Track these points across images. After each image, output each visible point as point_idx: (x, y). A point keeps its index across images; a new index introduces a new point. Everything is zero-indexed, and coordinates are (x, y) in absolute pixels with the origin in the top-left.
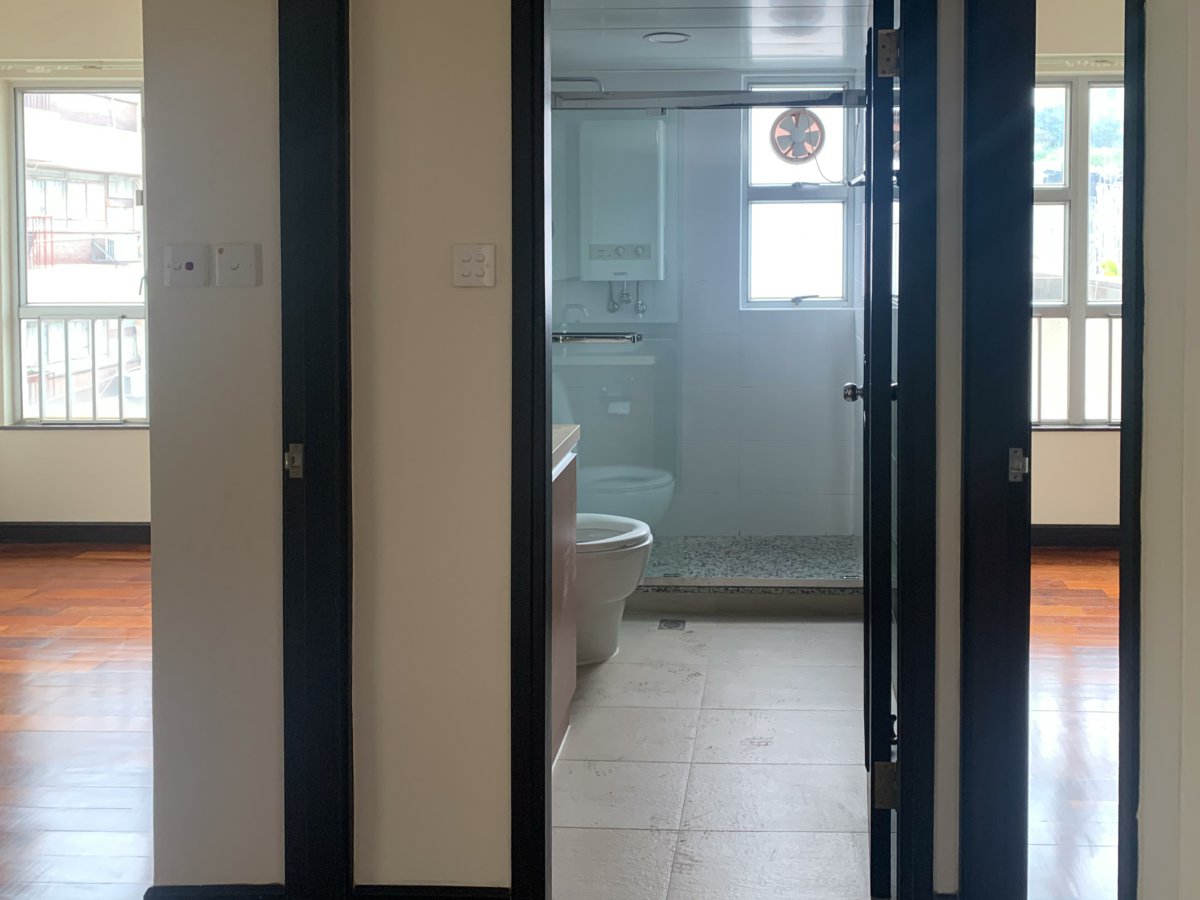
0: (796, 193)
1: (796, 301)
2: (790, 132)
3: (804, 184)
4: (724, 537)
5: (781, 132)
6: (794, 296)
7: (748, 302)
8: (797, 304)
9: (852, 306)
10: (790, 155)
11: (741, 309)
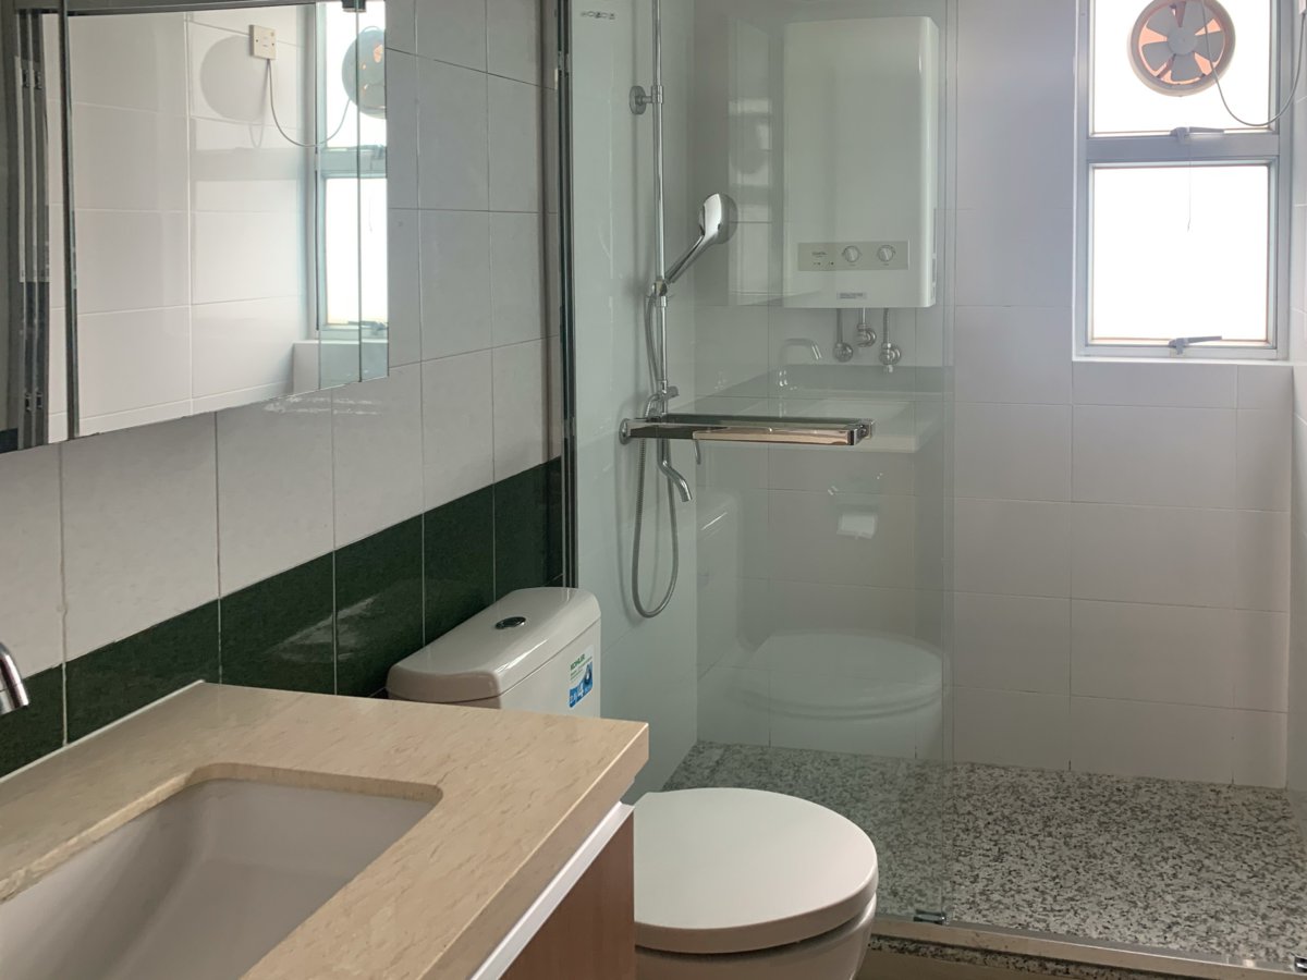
0: (1179, 148)
1: (1178, 346)
2: (1168, 37)
3: (1193, 130)
4: (1042, 773)
5: (1150, 36)
6: (1175, 336)
7: (1087, 345)
8: (1180, 352)
9: (1287, 359)
10: (1167, 78)
11: (1075, 359)
